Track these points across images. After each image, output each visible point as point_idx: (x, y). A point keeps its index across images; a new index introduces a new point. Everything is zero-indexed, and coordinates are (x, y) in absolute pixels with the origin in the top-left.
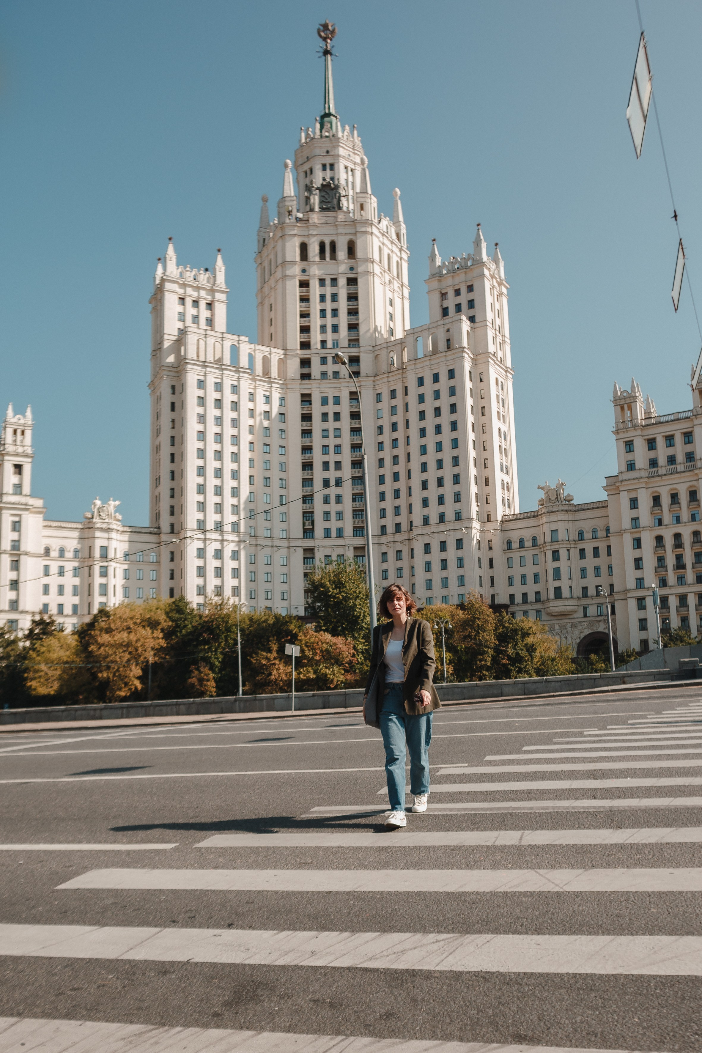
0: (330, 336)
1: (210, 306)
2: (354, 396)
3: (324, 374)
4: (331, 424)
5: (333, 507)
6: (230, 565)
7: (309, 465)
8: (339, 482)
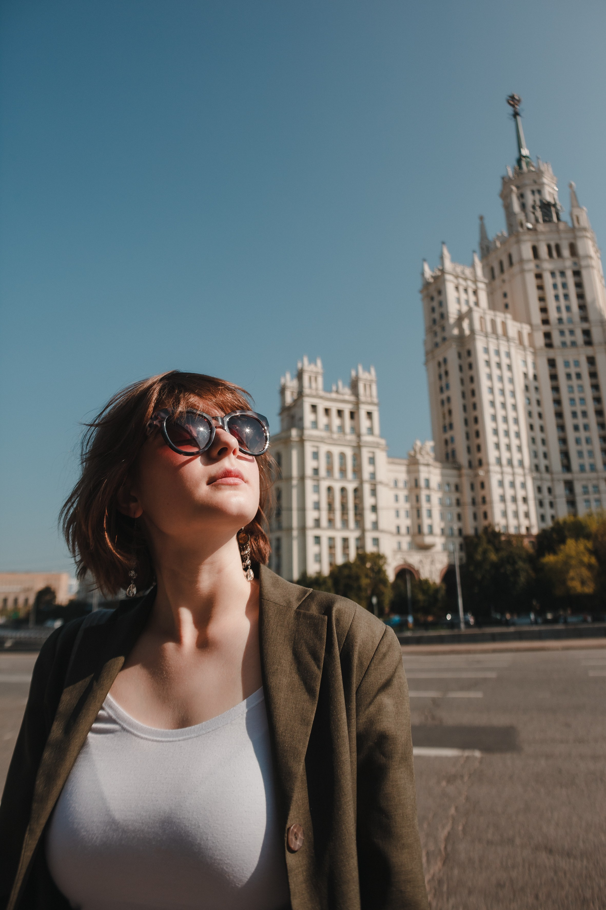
0: (565, 315)
1: (475, 292)
2: (591, 360)
3: (564, 344)
4: (575, 382)
5: (585, 448)
6: (520, 493)
7: (559, 415)
8: (586, 427)
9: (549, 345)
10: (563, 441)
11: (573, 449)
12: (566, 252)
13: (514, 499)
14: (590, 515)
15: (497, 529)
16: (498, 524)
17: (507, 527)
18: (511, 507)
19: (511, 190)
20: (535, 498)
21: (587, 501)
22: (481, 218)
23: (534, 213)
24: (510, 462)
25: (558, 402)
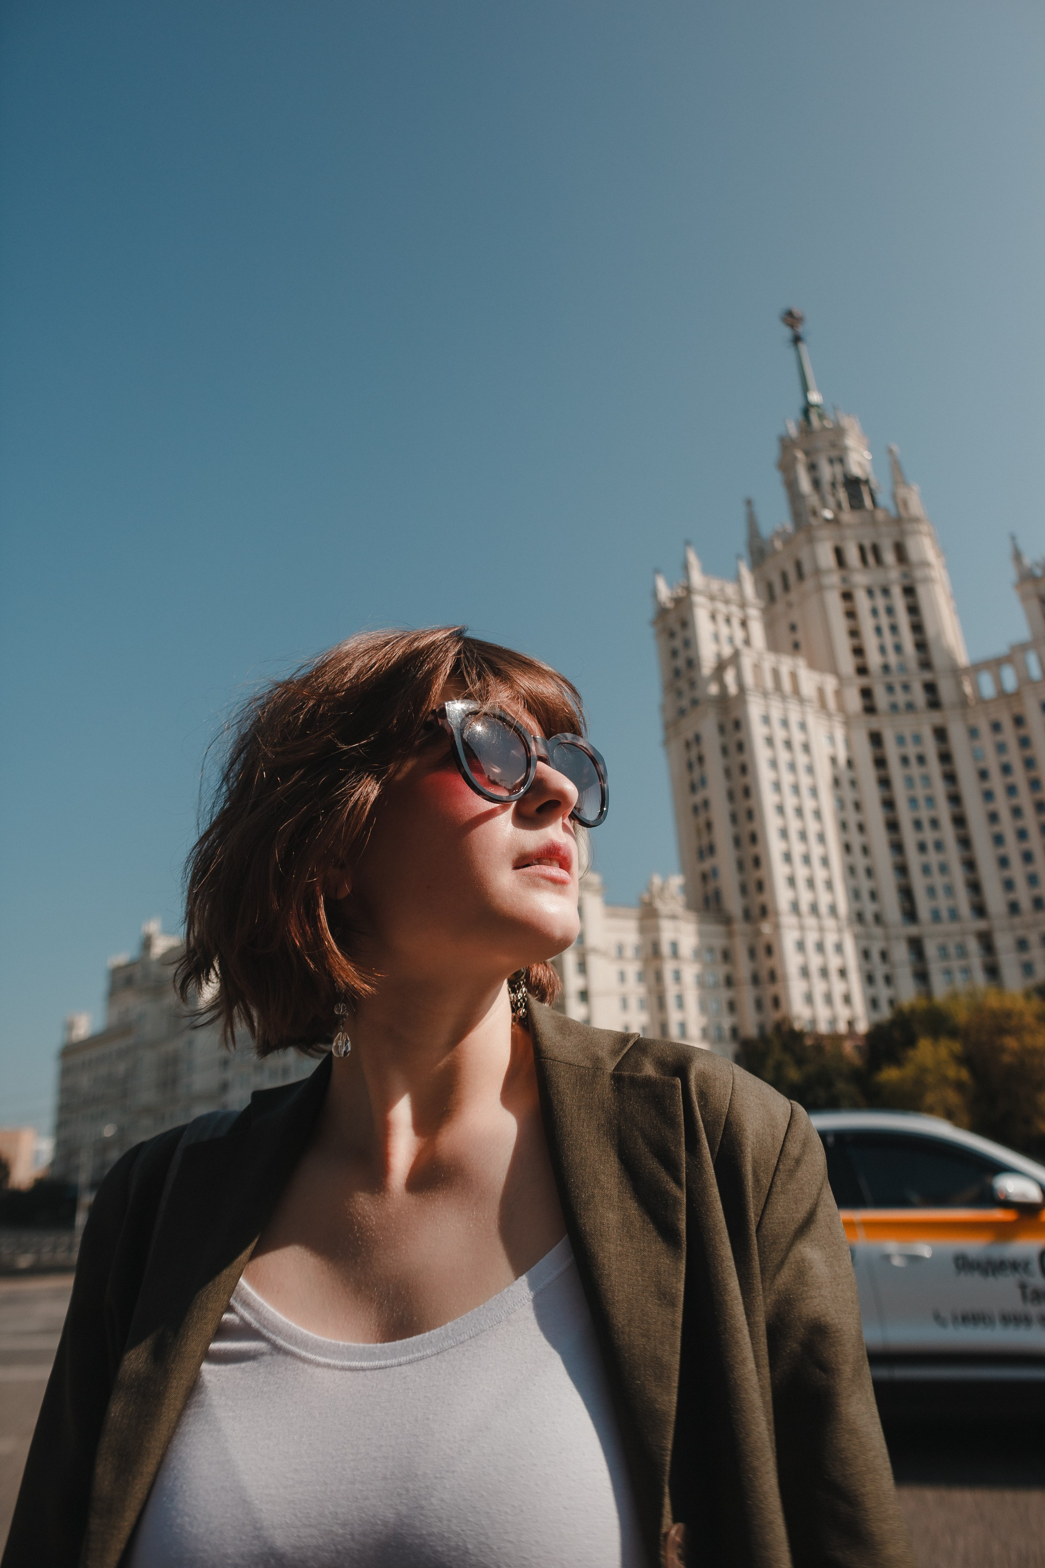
0: (893, 659)
1: (744, 624)
2: (941, 734)
3: (894, 707)
4: (915, 770)
5: (938, 880)
6: (834, 963)
7: (893, 826)
8: (939, 846)
9: (870, 709)
10: (902, 869)
11: (919, 883)
12: (889, 557)
13: (824, 972)
14: (954, 996)
15: (797, 1026)
16: (799, 1018)
17: (813, 1021)
18: (819, 987)
19: (795, 459)
20: (860, 969)
21: (948, 972)
22: (749, 503)
23: (834, 495)
24: (814, 909)
25: (889, 804)
